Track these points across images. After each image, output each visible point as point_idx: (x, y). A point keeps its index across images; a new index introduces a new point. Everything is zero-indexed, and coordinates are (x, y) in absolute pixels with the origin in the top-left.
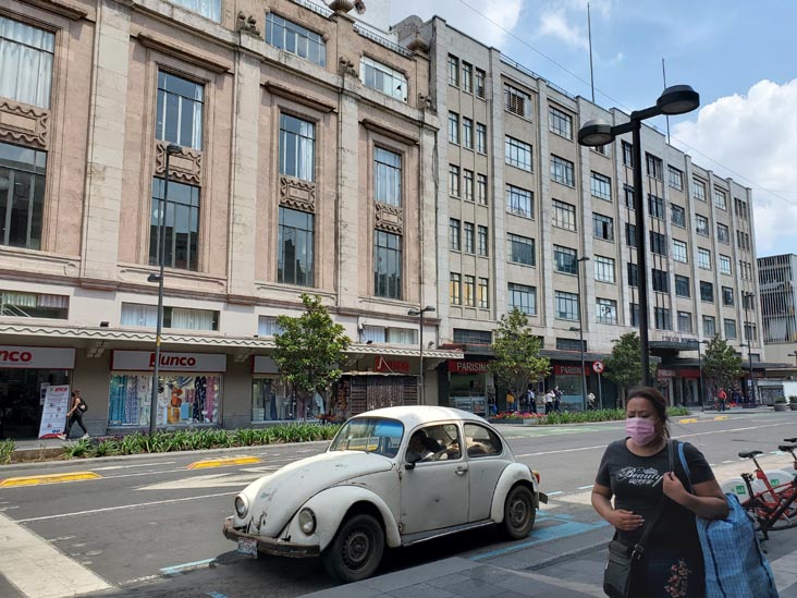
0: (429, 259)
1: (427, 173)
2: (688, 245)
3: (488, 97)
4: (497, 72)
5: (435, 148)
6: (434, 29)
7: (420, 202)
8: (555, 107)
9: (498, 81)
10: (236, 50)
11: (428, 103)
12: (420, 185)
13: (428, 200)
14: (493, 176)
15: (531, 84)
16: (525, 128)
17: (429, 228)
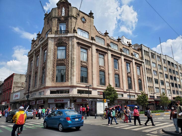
0: (145, 84)
1: (143, 69)
2: (179, 78)
3: (149, 56)
4: (150, 52)
5: (144, 65)
6: (142, 46)
7: (143, 74)
8: (158, 56)
9: (150, 53)
10: (121, 54)
11: (142, 58)
12: (143, 71)
13: (144, 74)
14: (151, 69)
15: (154, 53)
16: (154, 60)
17: (145, 79)
